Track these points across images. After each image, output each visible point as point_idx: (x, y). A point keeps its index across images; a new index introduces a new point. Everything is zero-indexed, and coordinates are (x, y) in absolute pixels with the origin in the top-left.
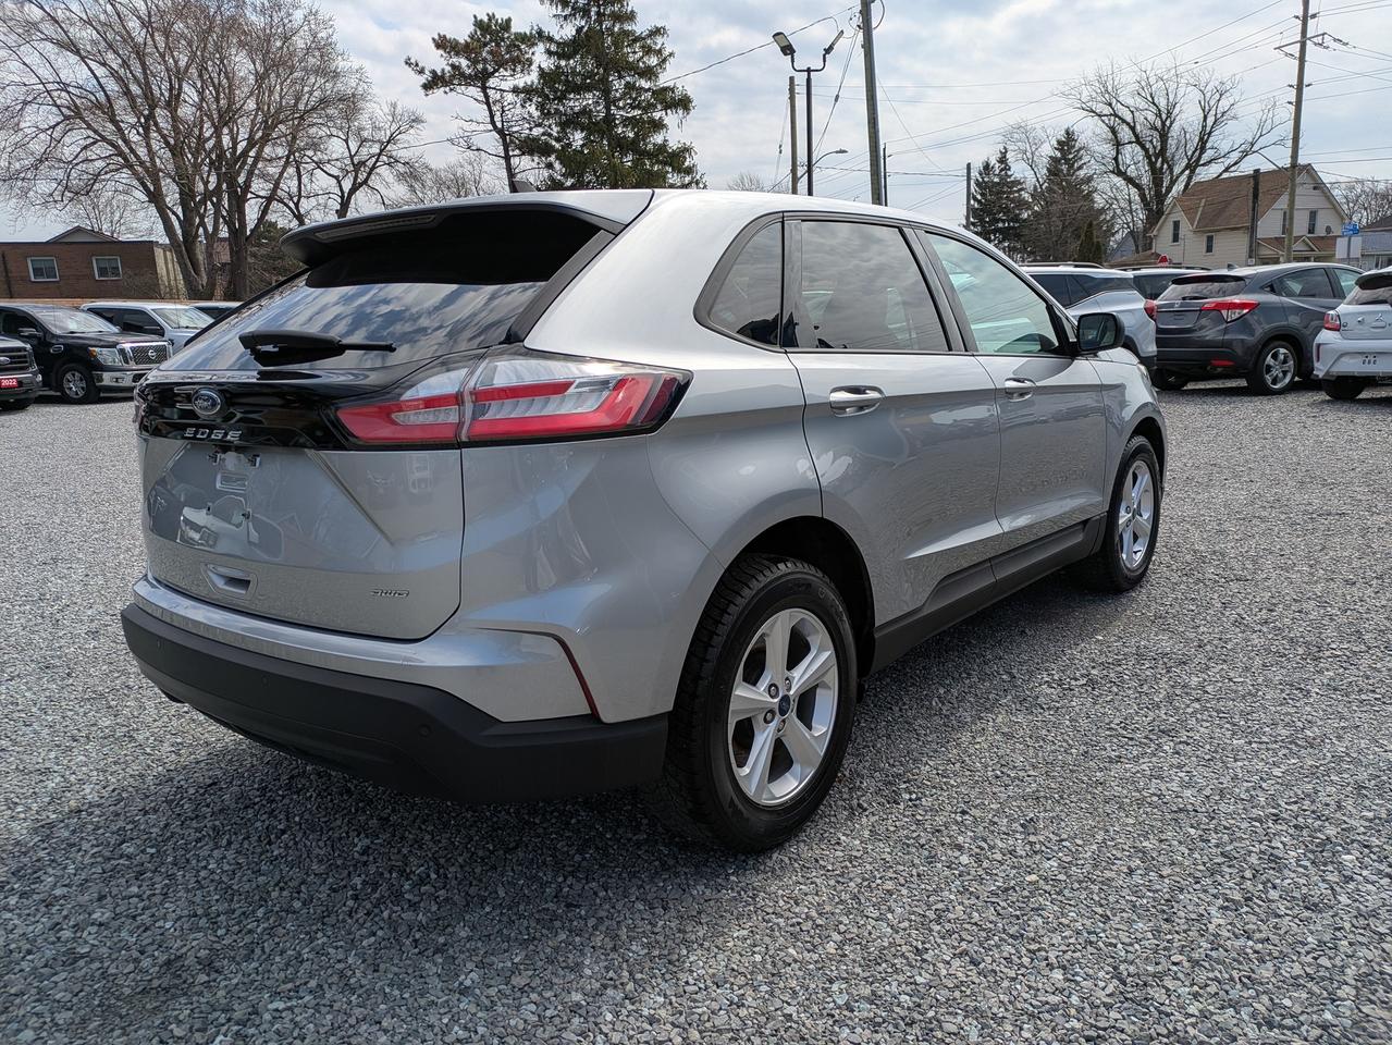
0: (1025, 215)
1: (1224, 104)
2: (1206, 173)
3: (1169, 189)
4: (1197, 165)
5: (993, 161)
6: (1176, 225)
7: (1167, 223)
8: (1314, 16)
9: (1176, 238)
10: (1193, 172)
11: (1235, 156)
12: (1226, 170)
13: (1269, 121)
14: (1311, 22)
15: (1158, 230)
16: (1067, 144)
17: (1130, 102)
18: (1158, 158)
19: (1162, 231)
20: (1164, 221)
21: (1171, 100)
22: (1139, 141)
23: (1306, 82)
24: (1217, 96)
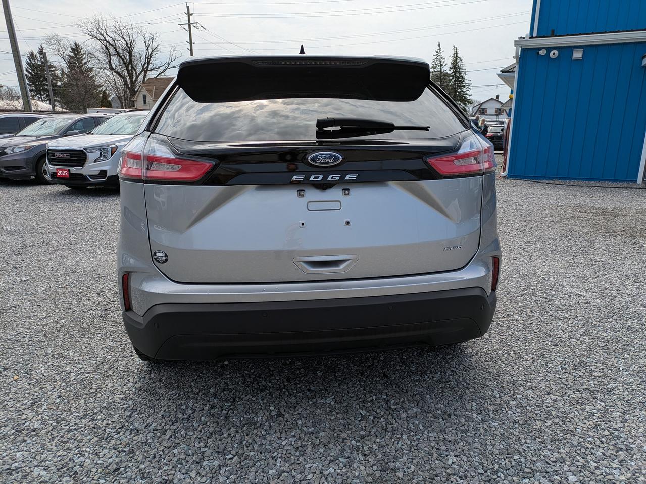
0: (59, 84)
1: (155, 45)
2: (152, 75)
3: (136, 80)
4: (147, 70)
5: (36, 53)
6: (144, 96)
7: (140, 95)
8: (192, 14)
9: (145, 103)
10: (146, 73)
11: (162, 68)
12: (160, 74)
13: (174, 55)
14: (191, 17)
15: (137, 98)
16: (76, 49)
17: (111, 35)
18: (129, 64)
19: (138, 99)
20: (138, 95)
21: (131, 39)
22: (118, 55)
23: (193, 42)
24: (151, 40)
